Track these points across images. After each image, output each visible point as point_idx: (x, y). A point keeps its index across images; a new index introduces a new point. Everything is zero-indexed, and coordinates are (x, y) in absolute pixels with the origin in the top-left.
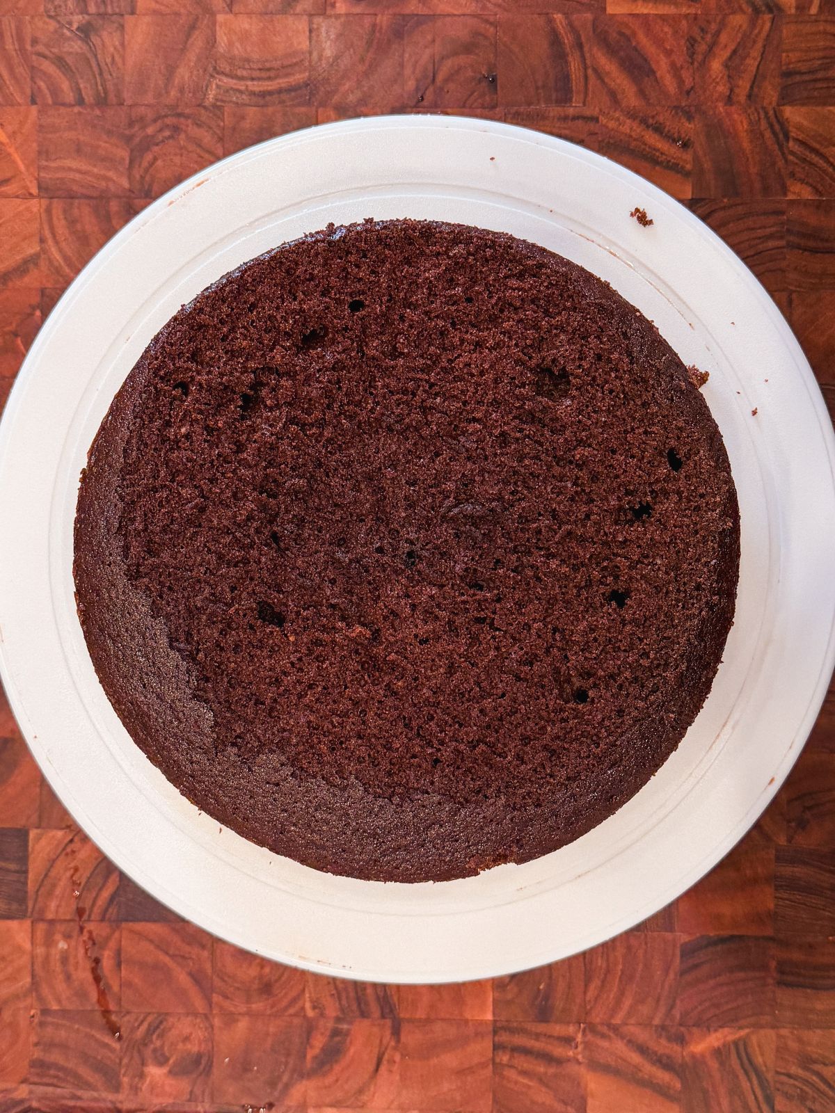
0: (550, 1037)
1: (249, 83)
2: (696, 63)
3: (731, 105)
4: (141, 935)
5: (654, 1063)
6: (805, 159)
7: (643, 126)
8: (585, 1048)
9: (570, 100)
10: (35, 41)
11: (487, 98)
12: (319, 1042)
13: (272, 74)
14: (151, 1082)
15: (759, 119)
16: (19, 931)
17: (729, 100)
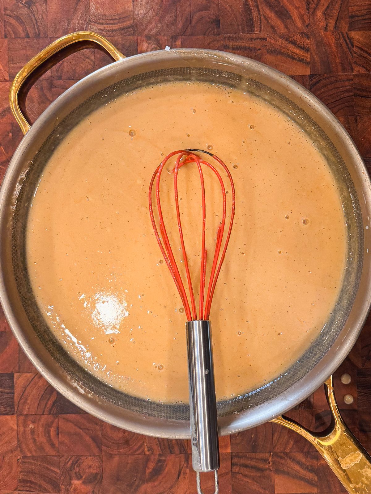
0: (257, 459)
1: (106, 26)
2: (310, 13)
3: (327, 31)
4: (68, 420)
5: (305, 470)
6: (361, 55)
7: (287, 42)
8: (273, 464)
9: (254, 31)
10: (5, 9)
11: (216, 30)
12: (151, 465)
13: (116, 21)
14: (74, 488)
15: (340, 37)
16: (11, 421)
17: (326, 29)
